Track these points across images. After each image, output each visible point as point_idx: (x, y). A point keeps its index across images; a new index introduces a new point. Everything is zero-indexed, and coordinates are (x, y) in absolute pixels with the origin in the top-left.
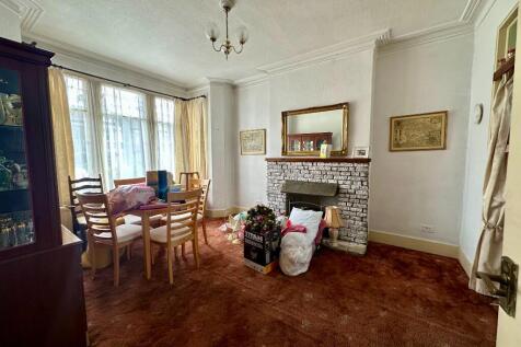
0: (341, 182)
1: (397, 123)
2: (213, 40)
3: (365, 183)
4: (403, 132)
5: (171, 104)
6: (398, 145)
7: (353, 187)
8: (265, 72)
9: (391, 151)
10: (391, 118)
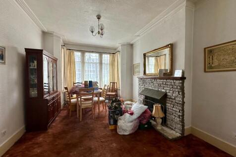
0: (168, 91)
1: (210, 52)
2: (92, 32)
3: (180, 93)
4: (215, 58)
5: (108, 55)
6: (211, 67)
7: (174, 95)
8: (138, 36)
9: (205, 71)
10: (205, 49)
